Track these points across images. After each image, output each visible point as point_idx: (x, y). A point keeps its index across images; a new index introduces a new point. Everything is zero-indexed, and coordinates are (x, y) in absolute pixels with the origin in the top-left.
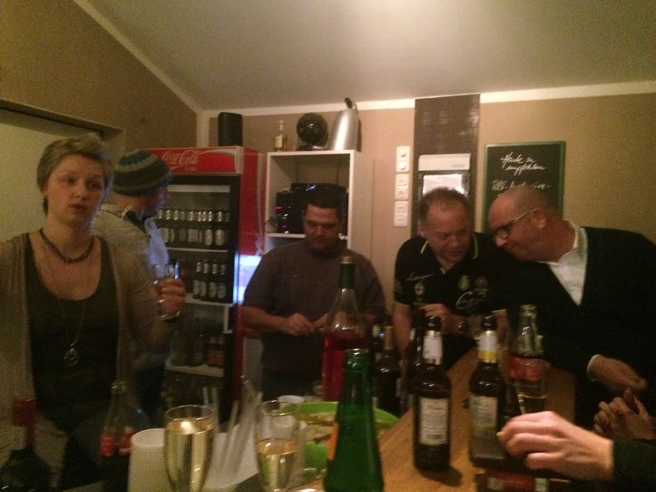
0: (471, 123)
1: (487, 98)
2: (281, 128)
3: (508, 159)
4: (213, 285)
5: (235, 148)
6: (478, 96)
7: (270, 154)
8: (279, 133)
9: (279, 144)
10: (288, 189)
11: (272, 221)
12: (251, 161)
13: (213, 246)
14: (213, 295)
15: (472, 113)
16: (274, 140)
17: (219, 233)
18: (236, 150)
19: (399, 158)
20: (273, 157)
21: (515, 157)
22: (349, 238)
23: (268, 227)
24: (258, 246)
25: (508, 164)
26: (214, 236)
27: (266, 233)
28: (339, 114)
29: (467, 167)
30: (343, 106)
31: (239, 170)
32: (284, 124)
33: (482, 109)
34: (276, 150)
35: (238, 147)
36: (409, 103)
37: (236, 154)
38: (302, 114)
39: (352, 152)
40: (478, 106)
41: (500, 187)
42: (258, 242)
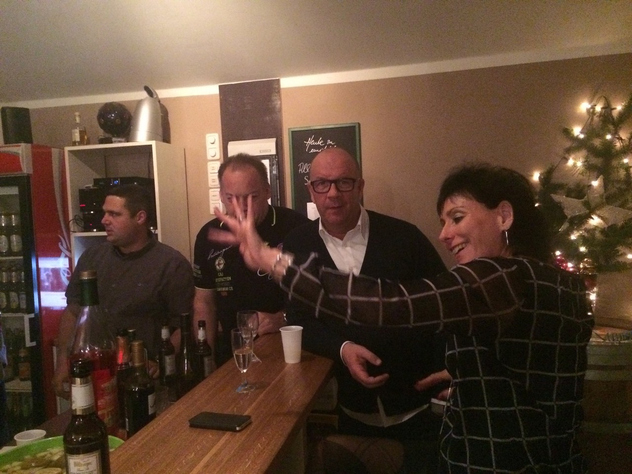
0: (274, 107)
1: (287, 82)
2: (78, 120)
3: (310, 142)
4: (13, 295)
5: (20, 146)
6: (278, 81)
7: (67, 149)
8: (75, 126)
9: (77, 137)
10: (91, 185)
11: (75, 219)
12: (42, 158)
13: (10, 253)
14: (14, 305)
15: (274, 98)
16: (71, 134)
17: (14, 238)
18: (21, 148)
19: (209, 146)
20: (70, 152)
21: (316, 140)
22: (159, 231)
23: (72, 227)
24: (63, 248)
25: (312, 147)
26: (10, 242)
27: (71, 233)
28: (139, 103)
29: (274, 152)
30: (144, 95)
31: (26, 168)
32: (80, 116)
33: (282, 92)
34: (74, 144)
35: (23, 145)
36: (213, 90)
37: (20, 152)
38: (101, 103)
39: (153, 143)
40: (278, 90)
41: (306, 170)
42: (62, 244)
